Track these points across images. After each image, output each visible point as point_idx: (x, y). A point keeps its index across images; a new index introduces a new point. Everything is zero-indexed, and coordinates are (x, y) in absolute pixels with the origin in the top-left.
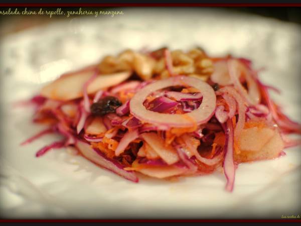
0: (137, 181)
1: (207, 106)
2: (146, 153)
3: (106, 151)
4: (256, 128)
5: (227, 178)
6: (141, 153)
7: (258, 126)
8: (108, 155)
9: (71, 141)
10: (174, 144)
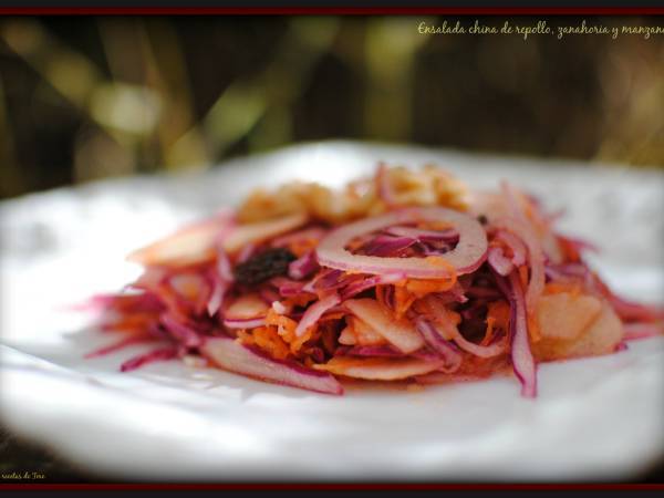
0: (341, 393)
1: (471, 246)
2: (356, 335)
3: (271, 345)
4: (565, 296)
5: (522, 379)
6: (346, 338)
7: (569, 291)
8: (277, 353)
9: (193, 340)
10: (412, 315)
